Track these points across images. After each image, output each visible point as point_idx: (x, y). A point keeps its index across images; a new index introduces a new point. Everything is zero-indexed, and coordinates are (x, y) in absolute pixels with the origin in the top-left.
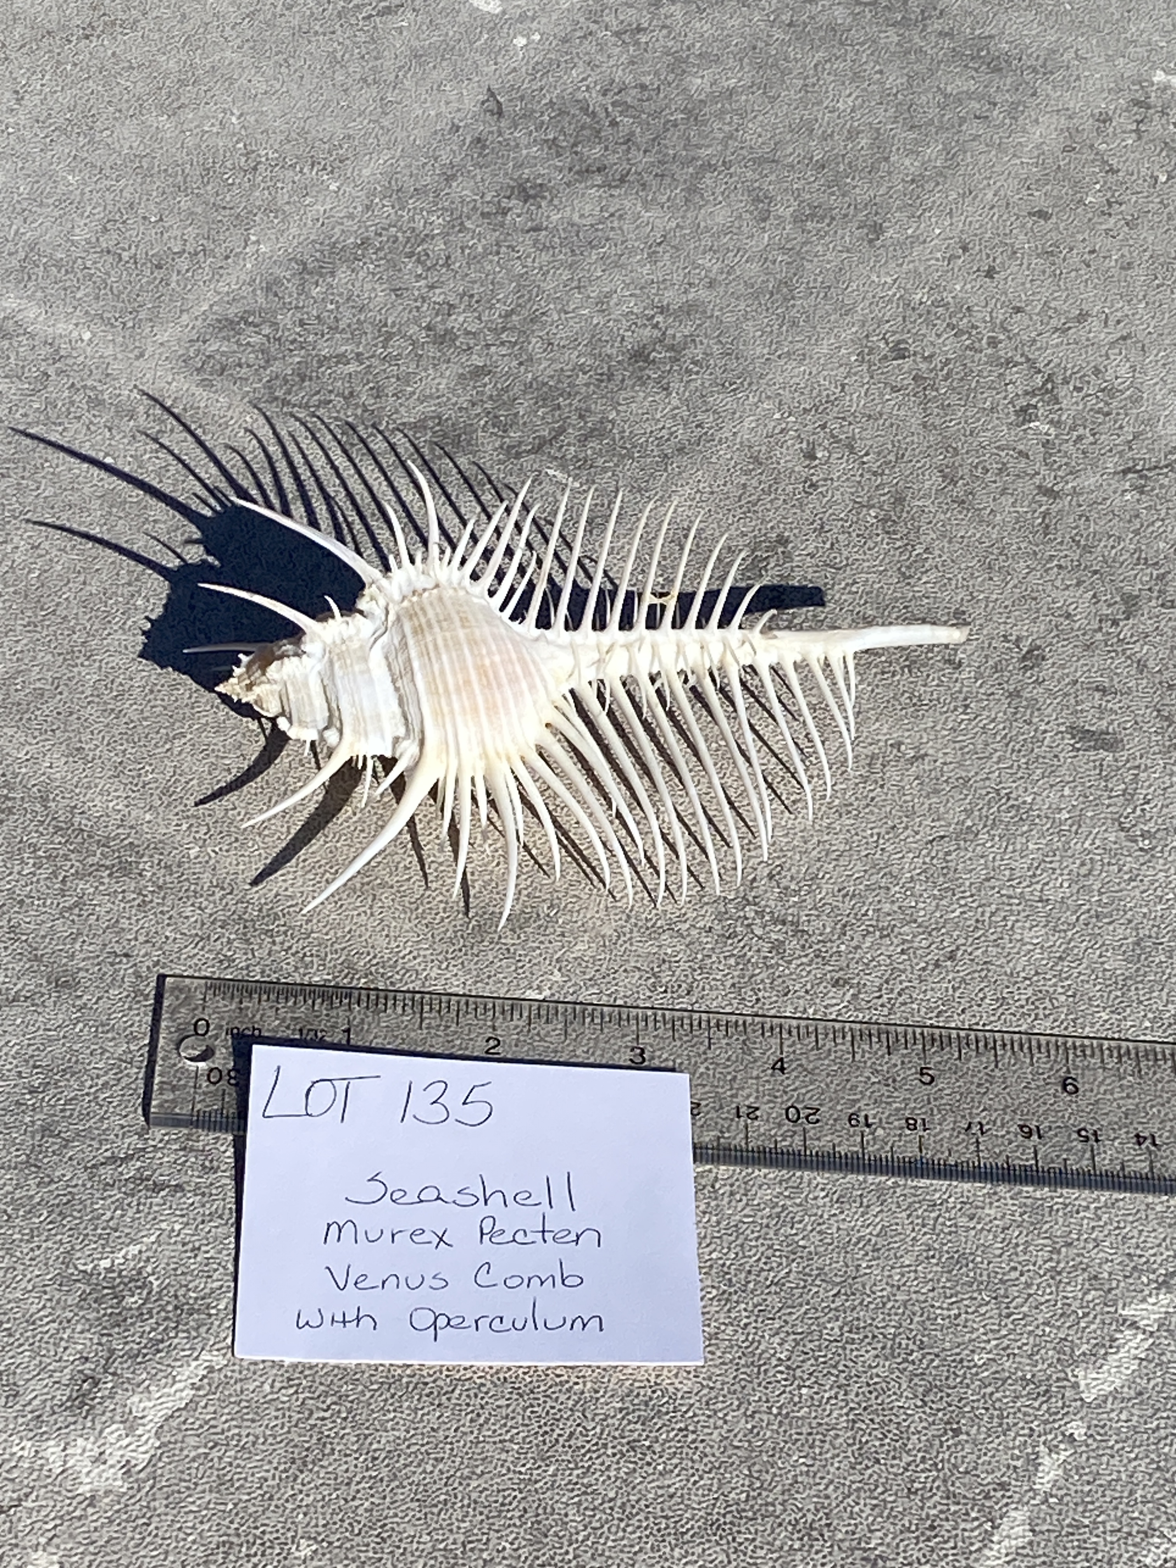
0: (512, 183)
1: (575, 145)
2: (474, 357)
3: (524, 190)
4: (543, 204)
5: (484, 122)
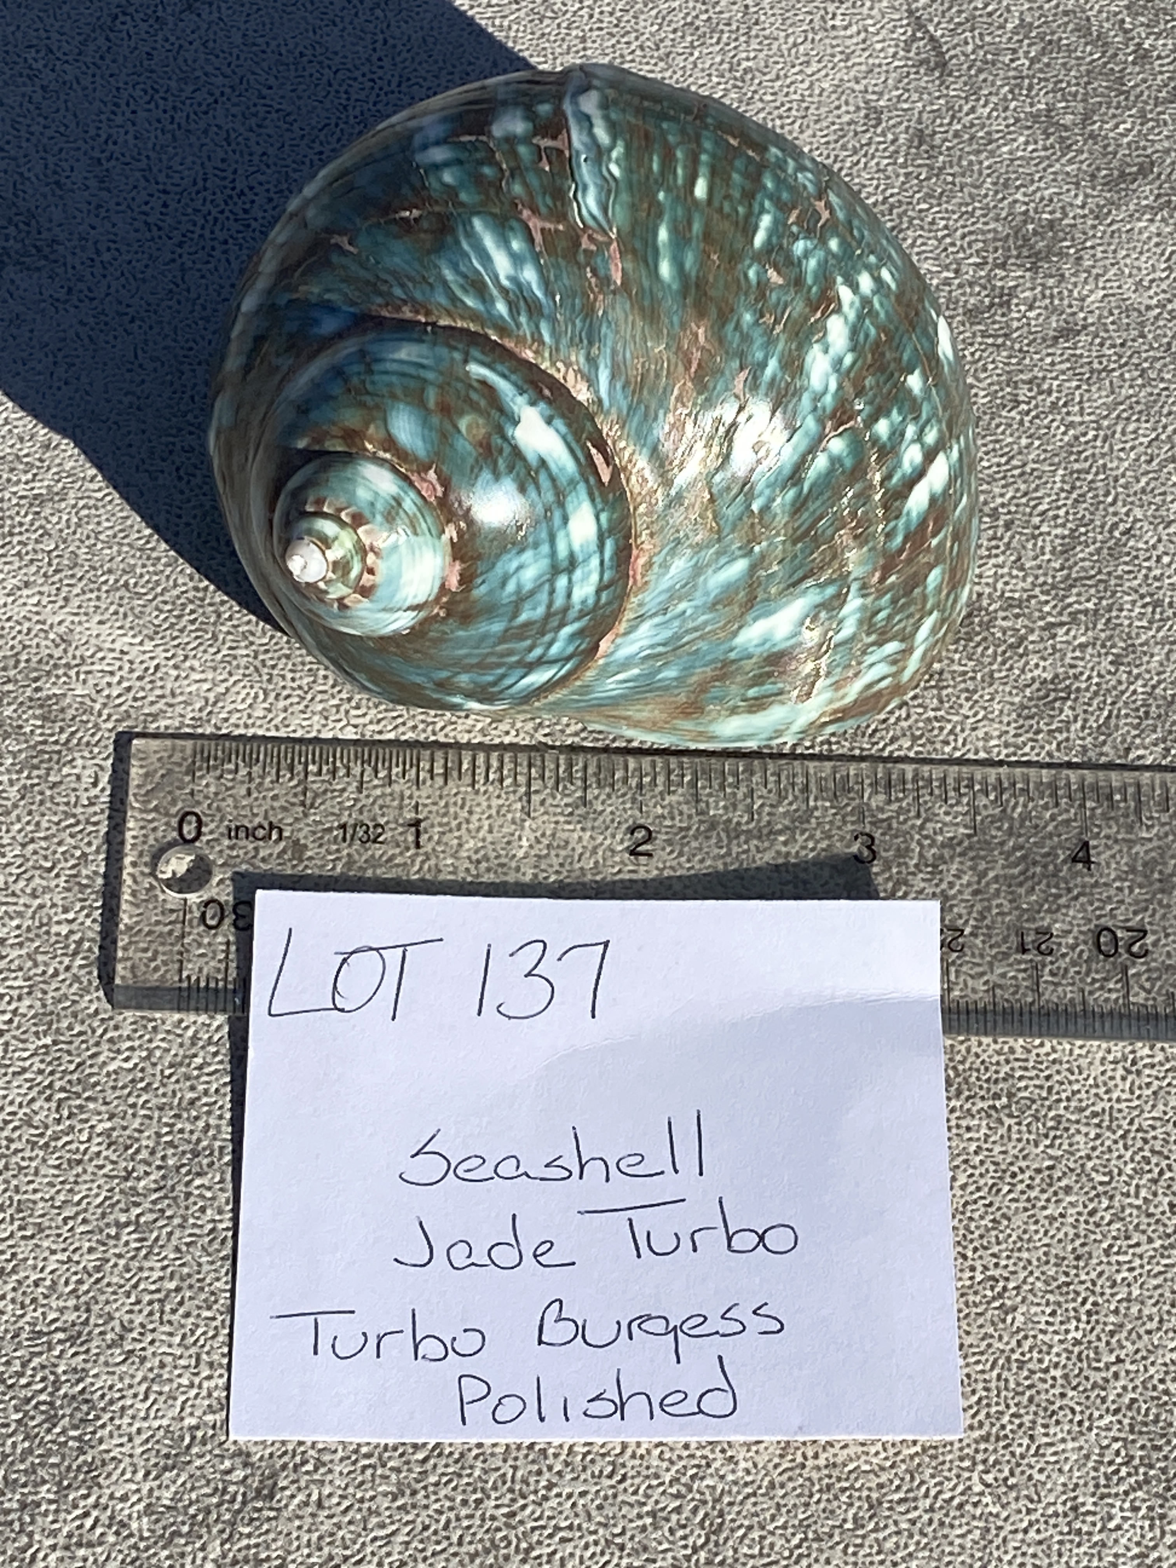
0: (1003, 230)
1: (1086, 119)
2: (1034, 659)
3: (1026, 239)
4: (1067, 268)
5: (921, 91)
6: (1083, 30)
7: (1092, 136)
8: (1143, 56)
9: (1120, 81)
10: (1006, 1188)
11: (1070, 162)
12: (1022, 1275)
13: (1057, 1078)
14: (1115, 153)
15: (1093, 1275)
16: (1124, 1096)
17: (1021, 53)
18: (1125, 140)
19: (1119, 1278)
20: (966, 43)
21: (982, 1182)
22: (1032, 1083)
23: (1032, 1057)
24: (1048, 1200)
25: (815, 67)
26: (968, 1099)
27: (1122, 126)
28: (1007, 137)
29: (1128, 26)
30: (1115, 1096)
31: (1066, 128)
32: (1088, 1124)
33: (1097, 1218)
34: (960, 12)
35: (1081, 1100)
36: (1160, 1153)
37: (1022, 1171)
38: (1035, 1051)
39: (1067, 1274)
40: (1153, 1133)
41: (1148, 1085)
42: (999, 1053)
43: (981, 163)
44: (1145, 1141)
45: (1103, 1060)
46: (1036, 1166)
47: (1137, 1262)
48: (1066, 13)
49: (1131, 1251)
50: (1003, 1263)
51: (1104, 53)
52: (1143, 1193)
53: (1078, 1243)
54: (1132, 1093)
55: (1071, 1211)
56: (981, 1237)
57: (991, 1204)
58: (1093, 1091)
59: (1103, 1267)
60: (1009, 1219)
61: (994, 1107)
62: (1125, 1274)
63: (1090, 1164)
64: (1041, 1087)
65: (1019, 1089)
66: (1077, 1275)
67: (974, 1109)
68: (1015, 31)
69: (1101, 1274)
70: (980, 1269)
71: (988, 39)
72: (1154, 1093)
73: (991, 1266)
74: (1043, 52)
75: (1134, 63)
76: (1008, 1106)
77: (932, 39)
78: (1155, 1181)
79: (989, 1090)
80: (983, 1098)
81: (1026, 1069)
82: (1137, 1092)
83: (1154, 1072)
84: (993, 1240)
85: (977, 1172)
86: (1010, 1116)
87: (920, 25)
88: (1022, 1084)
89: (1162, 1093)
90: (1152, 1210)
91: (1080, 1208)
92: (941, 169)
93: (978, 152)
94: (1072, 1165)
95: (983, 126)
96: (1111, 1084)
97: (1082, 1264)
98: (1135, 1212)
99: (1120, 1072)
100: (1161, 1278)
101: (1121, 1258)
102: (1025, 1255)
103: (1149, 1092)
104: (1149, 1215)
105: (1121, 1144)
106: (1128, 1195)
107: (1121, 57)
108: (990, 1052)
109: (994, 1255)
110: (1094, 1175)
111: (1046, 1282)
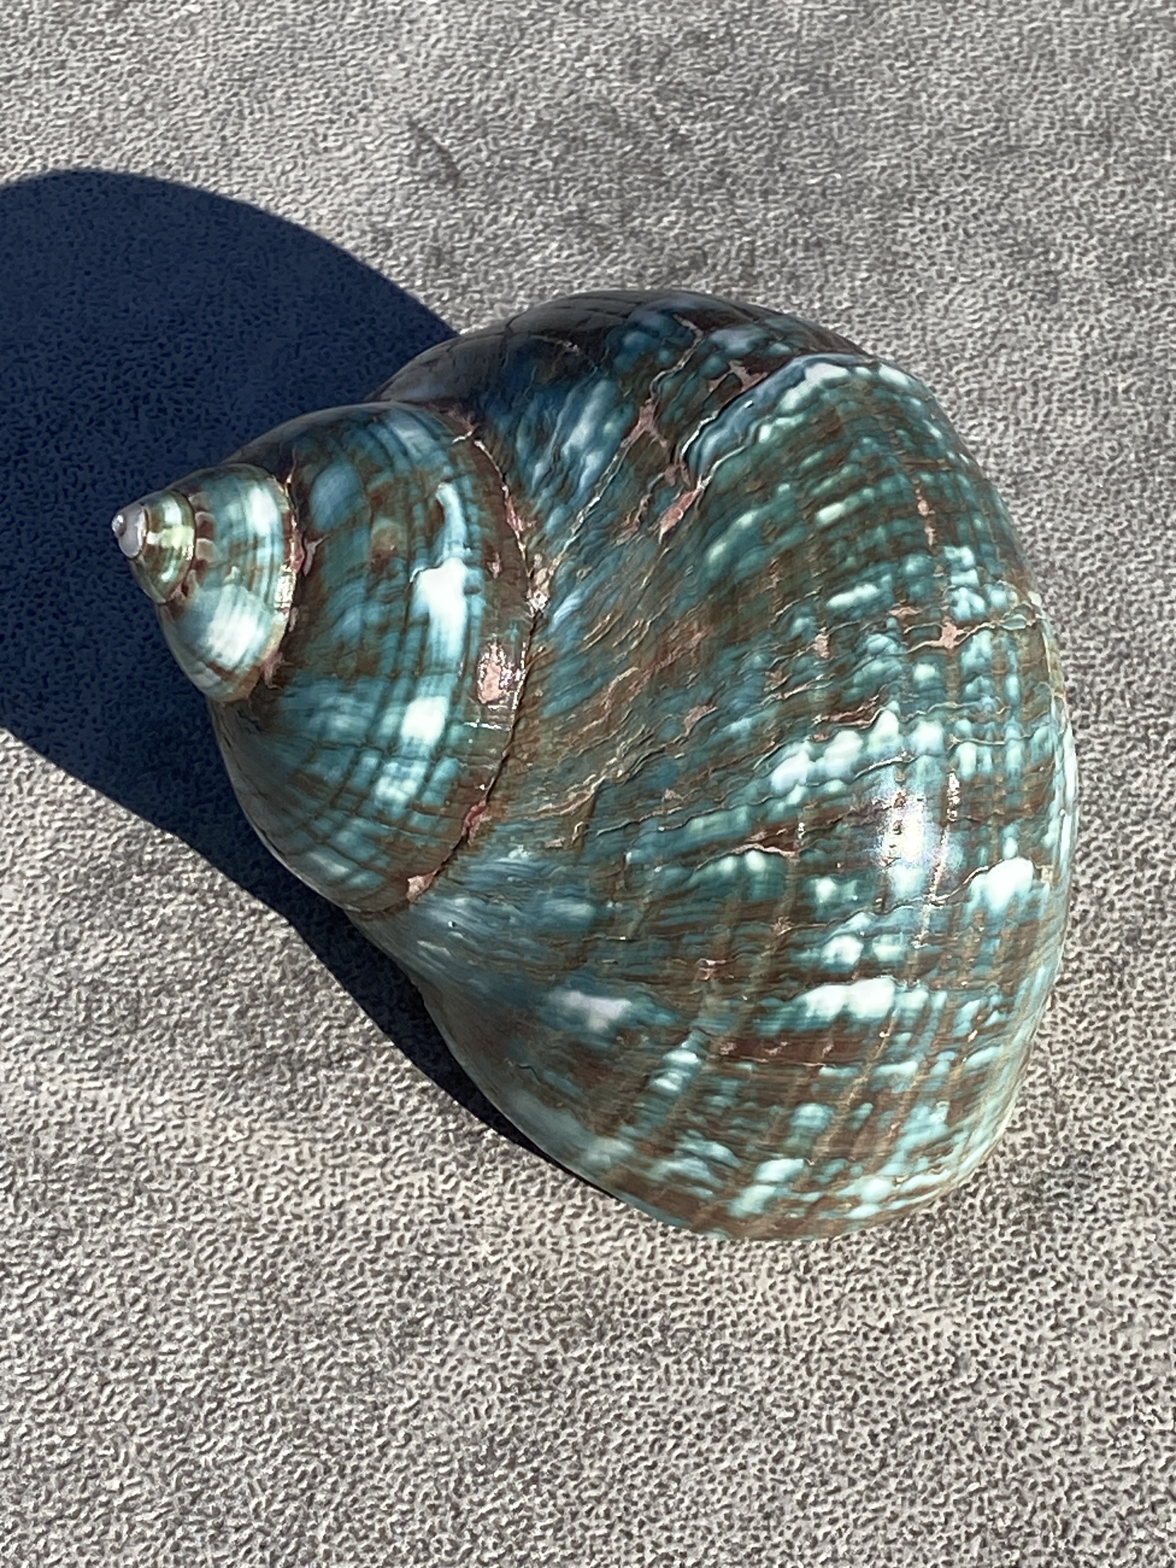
6: (610, 122)
7: (633, 233)
8: (680, 143)
9: (658, 171)
10: (671, 1443)
11: (612, 263)
12: (701, 1548)
13: (717, 1300)
14: (661, 249)
15: (788, 1535)
16: (800, 1311)
17: (542, 154)
18: (672, 234)
19: (820, 1534)
20: (479, 150)
21: (640, 1440)
22: (688, 1310)
23: (686, 1279)
24: (723, 1451)
25: (308, 194)
26: (613, 1340)
27: (666, 220)
28: (536, 245)
29: (659, 113)
30: (789, 1312)
31: (603, 228)
32: (760, 1352)
33: (785, 1464)
34: (469, 118)
35: (749, 1324)
36: (851, 1374)
37: (688, 1419)
38: (687, 1272)
39: (756, 1539)
40: (839, 1352)
41: (828, 1293)
42: (644, 1280)
43: (510, 275)
44: (833, 1362)
45: (770, 1272)
46: (704, 1410)
47: (839, 1511)
48: (588, 107)
49: (831, 1499)
50: (677, 1535)
51: (636, 145)
52: (837, 1425)
53: (765, 1497)
54: (810, 1305)
55: (755, 1459)
56: (647, 1507)
57: (655, 1465)
58: (763, 1310)
59: (799, 1523)
60: (678, 1481)
61: (645, 1346)
62: (828, 1528)
63: (769, 1399)
64: (700, 1314)
65: (673, 1320)
66: (768, 1538)
67: (623, 1351)
68: (533, 132)
69: (796, 1533)
70: (649, 1547)
71: (503, 143)
72: (836, 1302)
73: (662, 1540)
74: (567, 150)
75: (671, 151)
76: (663, 1343)
77: (440, 150)
78: (849, 1409)
79: (637, 1326)
80: (631, 1337)
81: (679, 1294)
82: (816, 1304)
83: (833, 1278)
84: (662, 1509)
85: (633, 1428)
86: (667, 1354)
87: (424, 136)
88: (676, 1314)
89: (845, 1300)
90: (850, 1445)
91: (763, 1454)
92: (465, 287)
93: (506, 265)
94: (748, 1404)
95: (508, 236)
96: (783, 1298)
97: (773, 1523)
98: (830, 1451)
99: (792, 1283)
100: (871, 1528)
101: (819, 1509)
102: (703, 1522)
103: (829, 1302)
104: (848, 1451)
105: (803, 1371)
106: (819, 1431)
107: (656, 146)
108: (634, 1280)
109: (664, 1528)
110: (775, 1411)
111: (733, 1553)
